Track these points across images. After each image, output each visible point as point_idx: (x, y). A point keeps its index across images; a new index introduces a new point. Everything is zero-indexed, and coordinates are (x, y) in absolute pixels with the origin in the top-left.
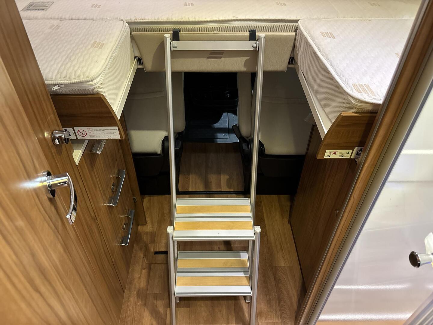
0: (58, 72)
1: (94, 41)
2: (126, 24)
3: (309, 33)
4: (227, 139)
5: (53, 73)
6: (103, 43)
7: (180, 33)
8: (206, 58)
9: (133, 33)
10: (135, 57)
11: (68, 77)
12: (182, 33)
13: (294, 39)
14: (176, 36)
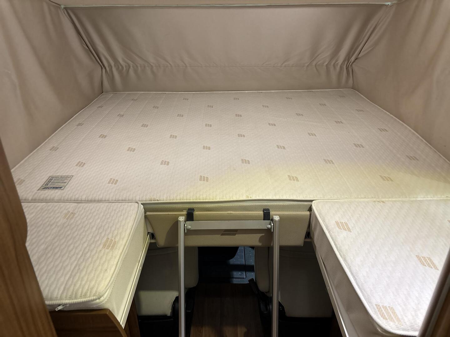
0: (64, 288)
1: (107, 237)
2: (141, 206)
3: (324, 221)
4: (244, 278)
5: (59, 289)
6: (116, 240)
7: (194, 213)
8: (220, 234)
9: (148, 213)
10: (148, 233)
11: (74, 296)
12: (196, 213)
13: (309, 218)
14: (190, 216)
